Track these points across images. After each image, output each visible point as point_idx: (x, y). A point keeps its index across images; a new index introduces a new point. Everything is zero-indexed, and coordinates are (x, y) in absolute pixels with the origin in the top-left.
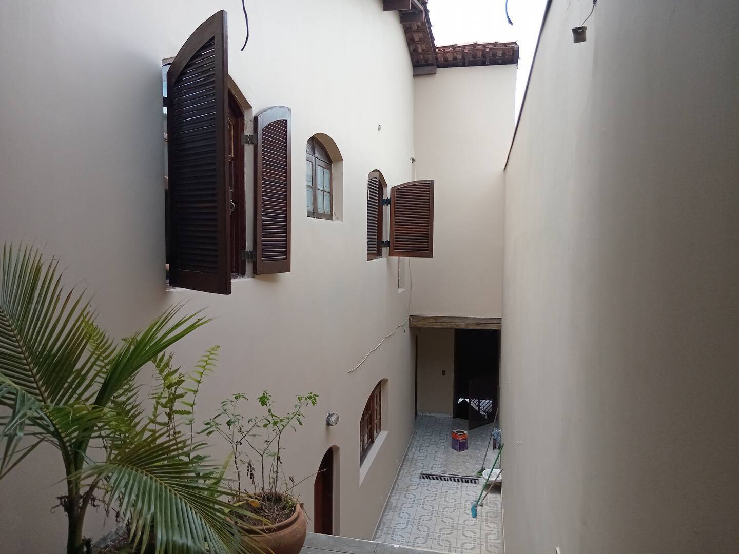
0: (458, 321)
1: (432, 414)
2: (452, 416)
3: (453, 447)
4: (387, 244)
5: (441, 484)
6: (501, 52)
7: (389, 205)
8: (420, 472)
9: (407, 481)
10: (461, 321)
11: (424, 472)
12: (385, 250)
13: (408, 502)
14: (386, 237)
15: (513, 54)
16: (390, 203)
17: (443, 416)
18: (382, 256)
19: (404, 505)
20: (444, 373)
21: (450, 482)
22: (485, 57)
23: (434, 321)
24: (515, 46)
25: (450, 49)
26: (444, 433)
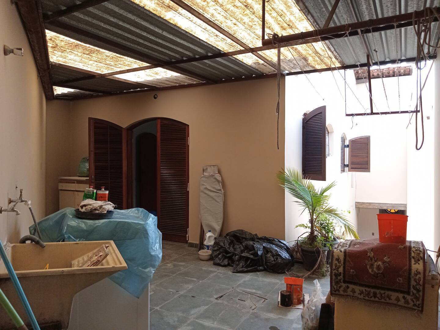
0: (382, 205)
4: (348, 166)
6: (403, 70)
12: (346, 169)
14: (346, 163)
15: (410, 71)
16: (348, 147)
18: (345, 171)
22: (394, 73)
23: (369, 205)
24: (411, 67)
25: (376, 71)
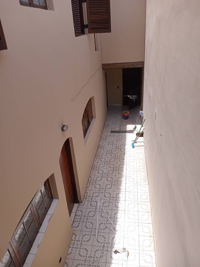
0: (124, 64)
1: (114, 105)
2: (122, 105)
3: (123, 118)
4: (87, 26)
5: (119, 135)
7: (86, 2)
8: (111, 130)
9: (106, 135)
10: (126, 64)
11: (112, 130)
12: (86, 30)
13: (106, 144)
14: (86, 22)
16: (86, 1)
17: (118, 105)
18: (85, 34)
19: (105, 145)
20: (118, 87)
21: (123, 134)
23: (113, 65)
26: (119, 112)
